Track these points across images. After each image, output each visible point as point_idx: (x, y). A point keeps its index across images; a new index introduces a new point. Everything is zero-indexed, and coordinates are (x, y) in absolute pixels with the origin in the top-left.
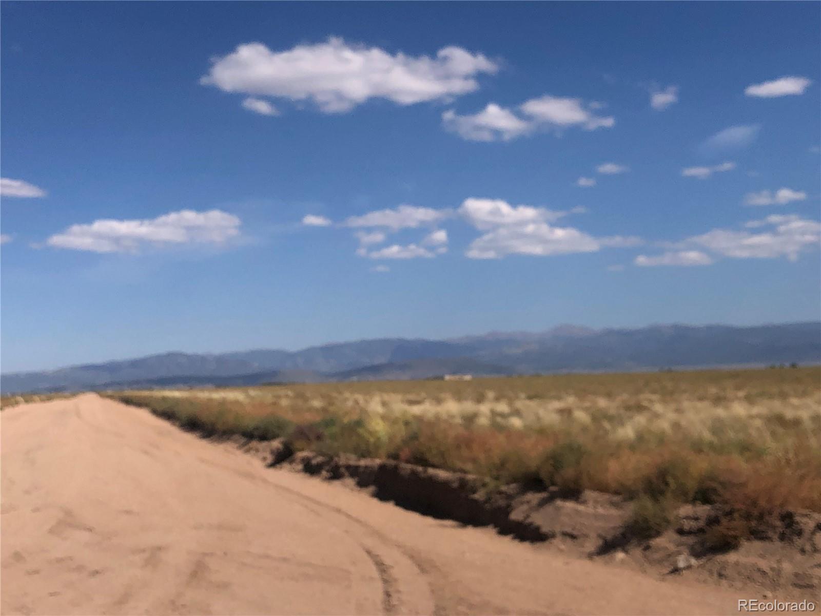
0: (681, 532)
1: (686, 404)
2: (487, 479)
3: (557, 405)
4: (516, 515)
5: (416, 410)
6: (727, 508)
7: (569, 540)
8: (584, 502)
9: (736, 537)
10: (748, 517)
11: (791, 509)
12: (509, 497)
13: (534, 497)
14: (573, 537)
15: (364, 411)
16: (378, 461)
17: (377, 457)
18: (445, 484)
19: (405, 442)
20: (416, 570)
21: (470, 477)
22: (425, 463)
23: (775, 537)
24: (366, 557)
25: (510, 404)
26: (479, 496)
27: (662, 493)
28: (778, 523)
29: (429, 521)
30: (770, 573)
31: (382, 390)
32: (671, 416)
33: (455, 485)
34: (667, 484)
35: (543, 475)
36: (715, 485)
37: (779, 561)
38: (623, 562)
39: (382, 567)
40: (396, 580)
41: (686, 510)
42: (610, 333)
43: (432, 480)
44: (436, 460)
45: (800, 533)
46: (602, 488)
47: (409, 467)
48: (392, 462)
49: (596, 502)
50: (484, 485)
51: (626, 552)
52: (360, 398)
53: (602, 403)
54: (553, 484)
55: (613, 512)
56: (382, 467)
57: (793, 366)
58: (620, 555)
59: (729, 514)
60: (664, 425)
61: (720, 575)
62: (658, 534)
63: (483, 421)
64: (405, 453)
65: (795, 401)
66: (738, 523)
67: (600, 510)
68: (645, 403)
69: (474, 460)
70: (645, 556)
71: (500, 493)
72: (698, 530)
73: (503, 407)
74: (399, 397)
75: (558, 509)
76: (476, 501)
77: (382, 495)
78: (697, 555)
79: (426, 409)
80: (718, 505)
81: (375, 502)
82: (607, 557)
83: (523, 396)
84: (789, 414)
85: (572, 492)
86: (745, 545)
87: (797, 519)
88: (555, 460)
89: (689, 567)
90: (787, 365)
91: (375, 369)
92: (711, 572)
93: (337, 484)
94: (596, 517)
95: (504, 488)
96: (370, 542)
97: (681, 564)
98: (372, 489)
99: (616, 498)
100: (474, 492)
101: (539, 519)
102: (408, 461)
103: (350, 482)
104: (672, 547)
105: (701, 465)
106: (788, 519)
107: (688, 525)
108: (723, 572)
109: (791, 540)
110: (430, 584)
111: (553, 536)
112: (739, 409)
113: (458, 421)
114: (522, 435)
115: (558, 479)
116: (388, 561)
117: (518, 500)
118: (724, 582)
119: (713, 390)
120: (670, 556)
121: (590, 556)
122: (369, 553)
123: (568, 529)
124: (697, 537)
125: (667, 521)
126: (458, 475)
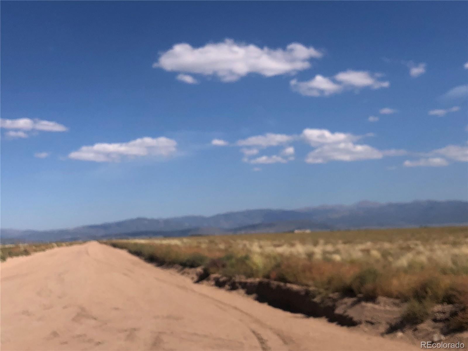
0: (435, 320)
1: (436, 246)
2: (322, 290)
3: (361, 247)
4: (339, 311)
5: (280, 250)
6: (462, 306)
7: (370, 326)
8: (378, 303)
12: (335, 300)
13: (349, 301)
14: (372, 323)
15: (249, 251)
16: (258, 280)
17: (258, 277)
18: (297, 293)
19: (272, 269)
20: (281, 342)
21: (311, 289)
22: (286, 281)
24: (253, 335)
25: (334, 246)
26: (317, 300)
27: (424, 298)
29: (288, 314)
31: (259, 239)
32: (427, 253)
33: (303, 293)
34: (427, 292)
35: (354, 287)
36: (454, 293)
38: (401, 338)
39: (262, 341)
40: (270, 348)
41: (438, 308)
42: (390, 205)
43: (289, 291)
44: (292, 280)
46: (389, 295)
47: (276, 283)
48: (266, 280)
49: (385, 303)
50: (320, 293)
51: (403, 332)
52: (247, 243)
53: (387, 245)
54: (360, 293)
55: (396, 309)
56: (260, 283)
58: (400, 334)
59: (463, 310)
60: (423, 259)
62: (422, 322)
63: (318, 257)
64: (273, 275)
67: (388, 308)
68: (412, 246)
69: (313, 279)
70: (414, 335)
71: (329, 298)
72: (445, 319)
73: (329, 248)
74: (269, 243)
75: (363, 307)
76: (315, 303)
77: (261, 299)
78: (445, 334)
79: (284, 250)
80: (457, 305)
81: (257, 303)
82: (391, 335)
83: (340, 242)
85: (371, 298)
88: (361, 279)
89: (440, 341)
91: (254, 227)
93: (234, 293)
94: (386, 312)
95: (331, 295)
96: (254, 326)
97: (436, 339)
98: (254, 295)
99: (397, 301)
100: (314, 297)
101: (353, 313)
102: (275, 280)
103: (242, 291)
104: (430, 329)
105: (446, 282)
107: (439, 316)
111: (360, 323)
112: (466, 249)
113: (303, 256)
114: (340, 264)
115: (363, 290)
116: (265, 338)
117: (340, 301)
119: (451, 238)
120: (429, 334)
121: (382, 335)
122: (254, 332)
123: (369, 319)
124: (444, 323)
125: (427, 314)
126: (304, 288)
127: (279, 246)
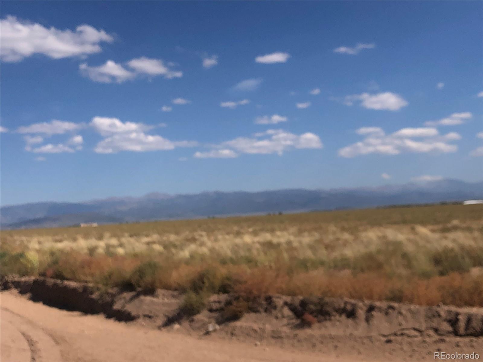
0: (211, 310)
2: (100, 286)
3: (145, 239)
4: (117, 306)
5: (60, 245)
6: (236, 295)
7: (148, 320)
8: (157, 296)
9: (240, 312)
10: (247, 300)
11: (270, 294)
12: (113, 296)
13: (127, 295)
14: (150, 317)
15: (27, 248)
16: (33, 278)
17: (32, 275)
18: (74, 290)
19: (49, 266)
20: (52, 343)
21: (91, 285)
22: (63, 278)
23: (262, 310)
24: (22, 337)
25: (119, 240)
26: (95, 296)
27: (201, 288)
28: (264, 302)
29: (64, 313)
30: (259, 331)
31: (40, 234)
32: (209, 244)
33: (81, 290)
34: (203, 283)
35: (133, 282)
36: (229, 282)
37: (264, 324)
38: (178, 330)
39: (31, 343)
40: (39, 350)
41: (214, 298)
42: (180, 196)
43: (66, 288)
44: (69, 276)
45: (275, 308)
46: (167, 287)
47: (52, 281)
48: (42, 278)
49: (164, 295)
50: (98, 289)
51: (180, 324)
52: (24, 238)
53: (173, 237)
54: (139, 286)
55: (174, 301)
56: (35, 282)
57: (280, 214)
58: (177, 326)
59: (237, 299)
60: (204, 250)
61: (232, 334)
62: (198, 312)
63: (101, 251)
64: (50, 272)
65: (278, 233)
66: (243, 304)
67: (166, 300)
68: (197, 237)
69: (92, 275)
70: (190, 325)
71: (107, 293)
72: (220, 309)
73: (114, 241)
74: (50, 238)
75: (142, 301)
76: (93, 300)
77: (35, 299)
78: (219, 323)
79: (65, 245)
80: (231, 294)
81: (31, 303)
82: (169, 328)
83: (127, 234)
84: (275, 240)
85: (150, 291)
86: (246, 315)
87: (274, 299)
88: (141, 272)
89: (215, 331)
90: (277, 213)
91: (36, 221)
92: (227, 333)
93: (6, 293)
94: (164, 304)
95: (110, 291)
96: (25, 328)
97: (211, 329)
98: (29, 295)
99: (175, 293)
100: (92, 293)
101: (131, 308)
102: (52, 277)
103: (15, 291)
104: (206, 319)
105: (223, 271)
106: (269, 300)
107: (215, 306)
108: (234, 332)
109: (271, 312)
110: (61, 351)
111: (138, 317)
112: (248, 239)
113: (86, 251)
114: (123, 258)
115: (142, 284)
116: (35, 339)
117: (118, 297)
118: (234, 338)
120: (205, 325)
121: (159, 328)
122: (24, 334)
123: (147, 313)
124: (220, 312)
125: (203, 304)
126: (82, 284)
127: (60, 241)
